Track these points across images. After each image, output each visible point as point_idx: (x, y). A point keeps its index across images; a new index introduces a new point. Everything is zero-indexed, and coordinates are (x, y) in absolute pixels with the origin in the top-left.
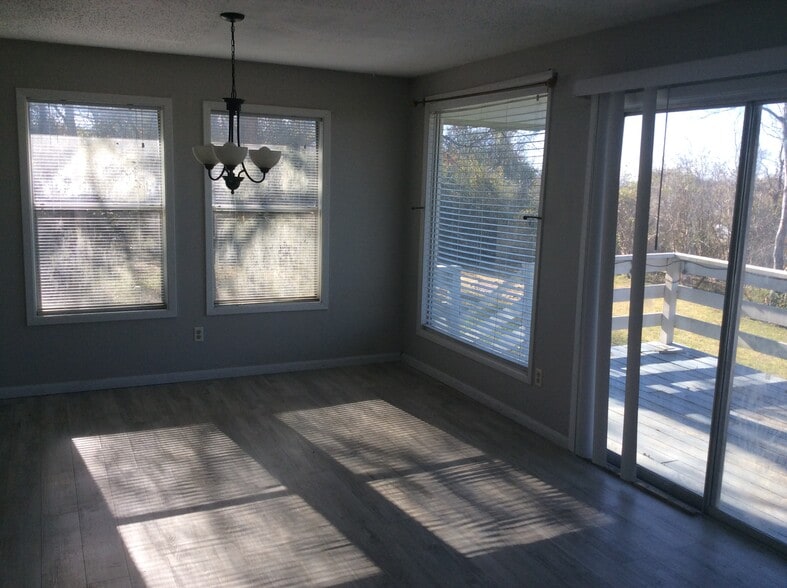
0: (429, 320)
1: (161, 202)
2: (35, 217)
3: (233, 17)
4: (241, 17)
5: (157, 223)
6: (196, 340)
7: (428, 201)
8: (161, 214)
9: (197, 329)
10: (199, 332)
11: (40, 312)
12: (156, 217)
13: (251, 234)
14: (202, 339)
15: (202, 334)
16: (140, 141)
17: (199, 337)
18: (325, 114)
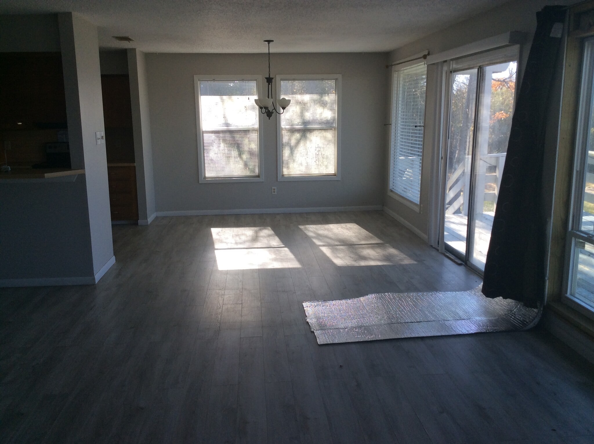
0: (394, 187)
1: (257, 126)
2: (203, 134)
3: (269, 41)
4: (272, 41)
5: (255, 136)
6: (273, 193)
7: (394, 121)
8: (257, 132)
9: (273, 188)
10: (274, 189)
11: (205, 178)
12: (255, 133)
13: (298, 143)
14: (276, 193)
15: (276, 191)
16: (247, 97)
17: (274, 192)
18: (339, 76)
